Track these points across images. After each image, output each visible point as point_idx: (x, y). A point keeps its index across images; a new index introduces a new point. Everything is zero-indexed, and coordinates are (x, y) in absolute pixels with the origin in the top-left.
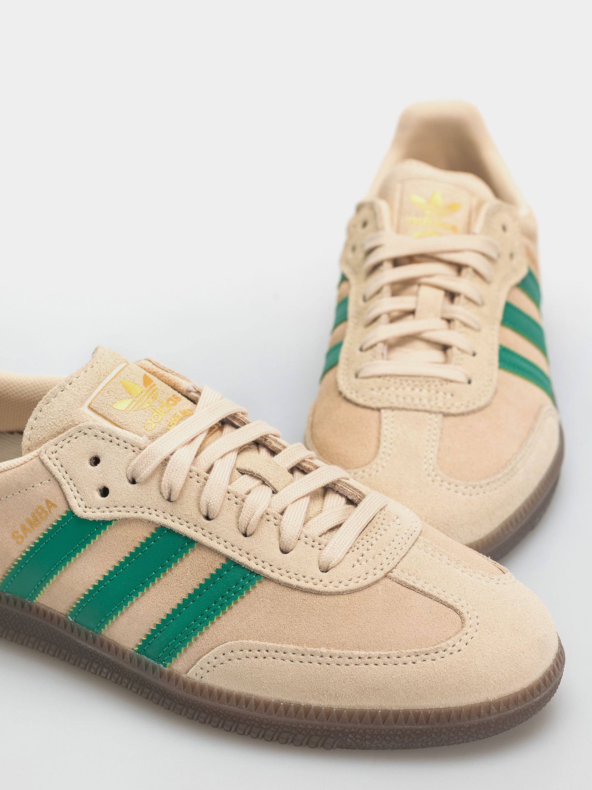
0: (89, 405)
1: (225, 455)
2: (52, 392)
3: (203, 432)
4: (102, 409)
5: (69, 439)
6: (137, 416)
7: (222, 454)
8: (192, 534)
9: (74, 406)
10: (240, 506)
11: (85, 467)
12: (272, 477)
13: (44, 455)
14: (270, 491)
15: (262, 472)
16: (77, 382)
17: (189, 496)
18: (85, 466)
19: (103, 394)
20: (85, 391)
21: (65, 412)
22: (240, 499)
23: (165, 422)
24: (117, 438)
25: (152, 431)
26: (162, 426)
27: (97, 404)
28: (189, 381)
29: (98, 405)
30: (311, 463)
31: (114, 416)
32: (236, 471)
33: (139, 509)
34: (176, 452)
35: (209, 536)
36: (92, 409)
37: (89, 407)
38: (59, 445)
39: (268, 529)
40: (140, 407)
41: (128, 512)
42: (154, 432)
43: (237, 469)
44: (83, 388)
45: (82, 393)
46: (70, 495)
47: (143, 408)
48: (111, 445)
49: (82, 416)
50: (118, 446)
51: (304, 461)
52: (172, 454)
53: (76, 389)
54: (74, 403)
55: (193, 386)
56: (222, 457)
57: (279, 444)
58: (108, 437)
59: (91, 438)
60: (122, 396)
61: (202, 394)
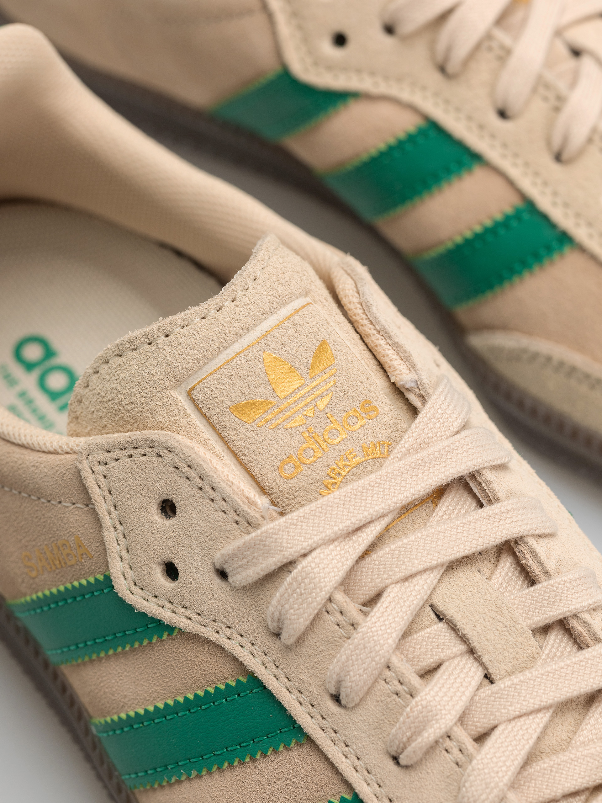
0: (192, 389)
1: (412, 576)
2: (130, 340)
3: (383, 516)
4: (209, 408)
5: (132, 452)
6: (270, 443)
7: (408, 573)
8: (303, 719)
9: (161, 384)
10: (402, 703)
11: (147, 515)
12: (491, 648)
13: (85, 462)
14: (478, 674)
15: (475, 633)
16: (178, 336)
17: (315, 648)
18: (148, 513)
19: (220, 376)
20: (189, 361)
21: (143, 390)
22: (406, 688)
23: (324, 468)
24: (213, 488)
25: (291, 481)
26: (313, 475)
27: (204, 395)
28: (413, 367)
29: (204, 397)
30: (587, 623)
31: (227, 429)
32: (428, 609)
33: (224, 628)
34: (314, 554)
35: (332, 735)
36: (192, 400)
37: (189, 394)
38: (113, 455)
39: (442, 768)
40: (284, 423)
41: (205, 626)
42: (293, 485)
43: (432, 606)
44: (187, 353)
45: (181, 364)
46: (112, 552)
47: (288, 426)
48: (199, 495)
49: (171, 409)
50: (211, 502)
51: (575, 616)
52: (305, 555)
53: (173, 352)
54: (162, 377)
55: (416, 381)
56: (406, 579)
57: (538, 562)
58: (197, 480)
59: (167, 467)
60: (257, 390)
61: (428, 405)
